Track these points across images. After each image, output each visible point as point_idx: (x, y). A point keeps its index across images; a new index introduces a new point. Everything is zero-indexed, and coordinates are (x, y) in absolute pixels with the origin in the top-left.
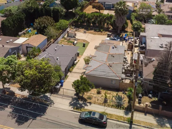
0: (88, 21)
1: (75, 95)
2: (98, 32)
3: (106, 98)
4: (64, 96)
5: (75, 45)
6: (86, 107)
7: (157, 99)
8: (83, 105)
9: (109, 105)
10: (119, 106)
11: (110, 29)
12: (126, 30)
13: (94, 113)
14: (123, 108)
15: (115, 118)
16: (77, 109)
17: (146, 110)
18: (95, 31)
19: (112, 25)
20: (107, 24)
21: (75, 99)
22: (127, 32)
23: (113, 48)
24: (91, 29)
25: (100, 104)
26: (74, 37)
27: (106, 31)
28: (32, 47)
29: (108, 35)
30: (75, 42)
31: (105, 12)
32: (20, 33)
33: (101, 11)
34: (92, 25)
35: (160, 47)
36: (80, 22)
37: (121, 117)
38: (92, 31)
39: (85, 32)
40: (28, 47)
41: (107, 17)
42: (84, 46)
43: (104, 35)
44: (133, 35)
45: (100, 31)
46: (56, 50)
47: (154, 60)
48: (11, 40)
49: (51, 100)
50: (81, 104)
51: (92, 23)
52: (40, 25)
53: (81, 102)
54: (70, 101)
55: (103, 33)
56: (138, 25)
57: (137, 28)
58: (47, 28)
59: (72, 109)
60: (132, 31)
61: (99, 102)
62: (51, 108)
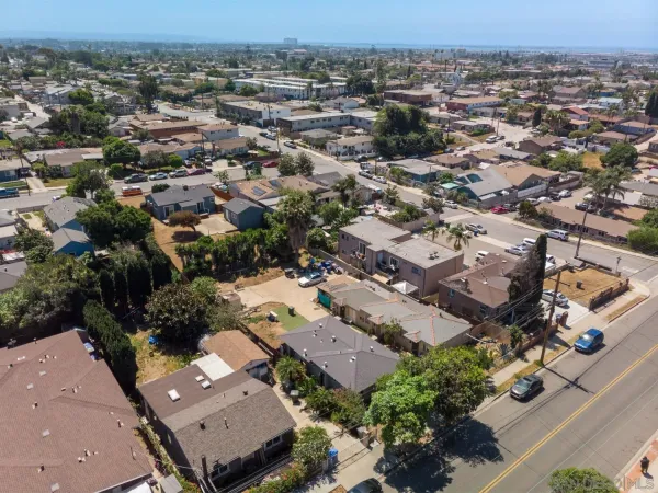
5: (277, 321)
6: (497, 385)
18: (248, 275)
26: (243, 306)
29: (289, 273)
30: (274, 314)
35: (430, 259)
38: (243, 279)
43: (274, 277)
46: (334, 340)
47: (467, 280)
48: (201, 377)
55: (268, 274)
59: (492, 398)
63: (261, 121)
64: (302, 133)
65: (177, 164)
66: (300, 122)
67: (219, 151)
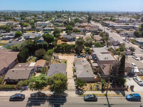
0: (62, 49)
1: (76, 88)
2: (69, 54)
3: (91, 87)
4: (71, 90)
5: (61, 63)
6: (84, 93)
7: (112, 83)
8: (82, 93)
9: (93, 90)
10: (98, 90)
11: (74, 52)
12: (82, 51)
13: (91, 95)
14: (100, 90)
15: (99, 95)
16: (80, 95)
17: (110, 89)
18: (67, 54)
19: (75, 50)
20: (73, 49)
21: (77, 90)
22: (83, 52)
23: (83, 62)
24: (65, 53)
25: (89, 91)
26: (58, 58)
27: (73, 53)
28: (42, 67)
29: (75, 55)
30: (61, 61)
31: (69, 43)
32: (27, 60)
33: (67, 43)
34: (64, 51)
35: (105, 59)
36: (58, 50)
37: (101, 94)
38: (66, 54)
39: (62, 55)
40: (38, 68)
41: (72, 46)
42: (65, 62)
43: (72, 55)
44: (86, 54)
45: (69, 53)
46: (56, 67)
47: (106, 66)
48: (27, 65)
49: (66, 93)
50: (81, 92)
51: (65, 50)
52: (40, 54)
53: (81, 91)
54: (75, 92)
55: (72, 54)
56: (88, 49)
57: (88, 50)
58: (44, 55)
59: (78, 96)
60: (85, 52)
61: (88, 89)
62: (68, 97)
63: (109, 26)
64: (116, 29)
65: (79, 32)
66: (117, 26)
67: (91, 30)
